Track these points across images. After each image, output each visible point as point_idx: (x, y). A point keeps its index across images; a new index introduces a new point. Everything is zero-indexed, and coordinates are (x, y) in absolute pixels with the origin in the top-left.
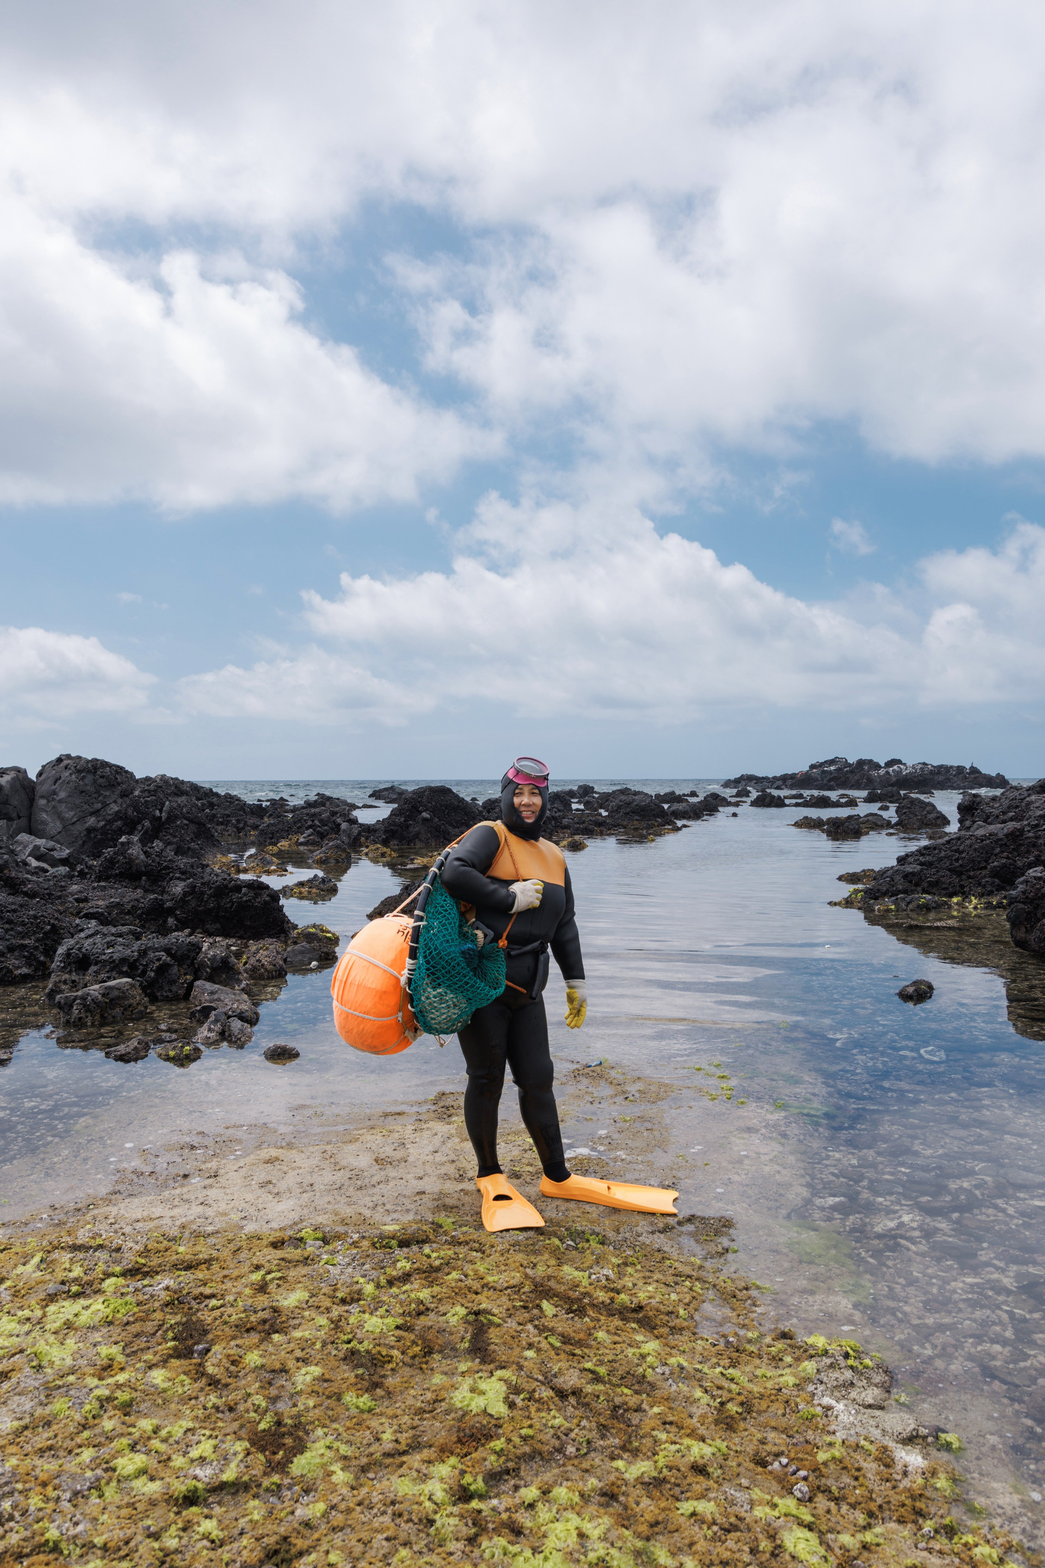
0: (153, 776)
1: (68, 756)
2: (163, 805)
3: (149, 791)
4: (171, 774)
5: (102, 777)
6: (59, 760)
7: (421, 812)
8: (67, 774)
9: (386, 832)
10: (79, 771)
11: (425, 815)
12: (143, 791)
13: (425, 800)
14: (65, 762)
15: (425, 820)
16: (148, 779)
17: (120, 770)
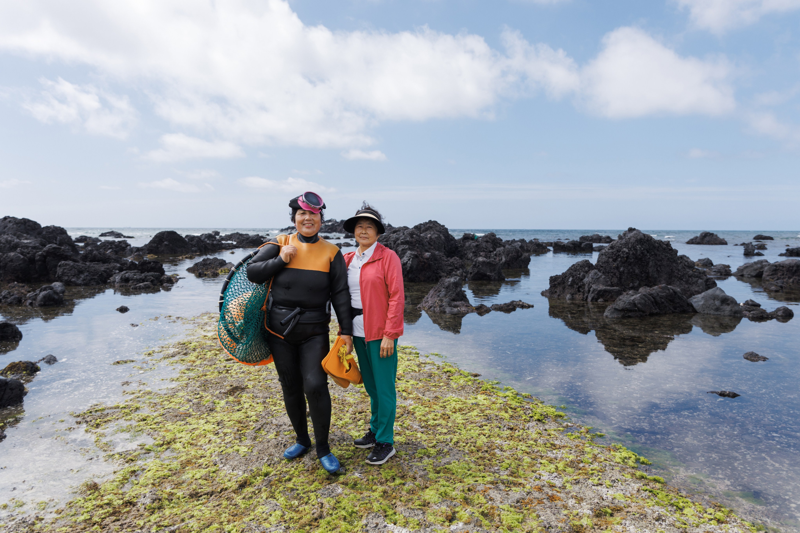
0: (49, 225)
1: (9, 217)
2: (56, 238)
3: (49, 232)
4: (57, 225)
5: (29, 226)
6: (5, 218)
7: (164, 242)
8: (11, 224)
9: (148, 250)
10: (17, 224)
11: (166, 243)
12: (47, 232)
13: (165, 236)
14: (9, 219)
15: (166, 245)
16: (47, 227)
17: (35, 223)
